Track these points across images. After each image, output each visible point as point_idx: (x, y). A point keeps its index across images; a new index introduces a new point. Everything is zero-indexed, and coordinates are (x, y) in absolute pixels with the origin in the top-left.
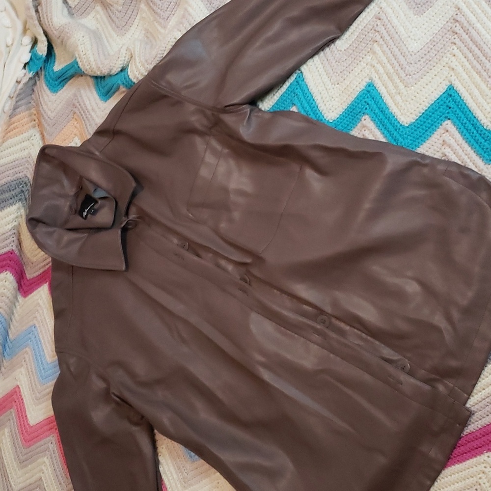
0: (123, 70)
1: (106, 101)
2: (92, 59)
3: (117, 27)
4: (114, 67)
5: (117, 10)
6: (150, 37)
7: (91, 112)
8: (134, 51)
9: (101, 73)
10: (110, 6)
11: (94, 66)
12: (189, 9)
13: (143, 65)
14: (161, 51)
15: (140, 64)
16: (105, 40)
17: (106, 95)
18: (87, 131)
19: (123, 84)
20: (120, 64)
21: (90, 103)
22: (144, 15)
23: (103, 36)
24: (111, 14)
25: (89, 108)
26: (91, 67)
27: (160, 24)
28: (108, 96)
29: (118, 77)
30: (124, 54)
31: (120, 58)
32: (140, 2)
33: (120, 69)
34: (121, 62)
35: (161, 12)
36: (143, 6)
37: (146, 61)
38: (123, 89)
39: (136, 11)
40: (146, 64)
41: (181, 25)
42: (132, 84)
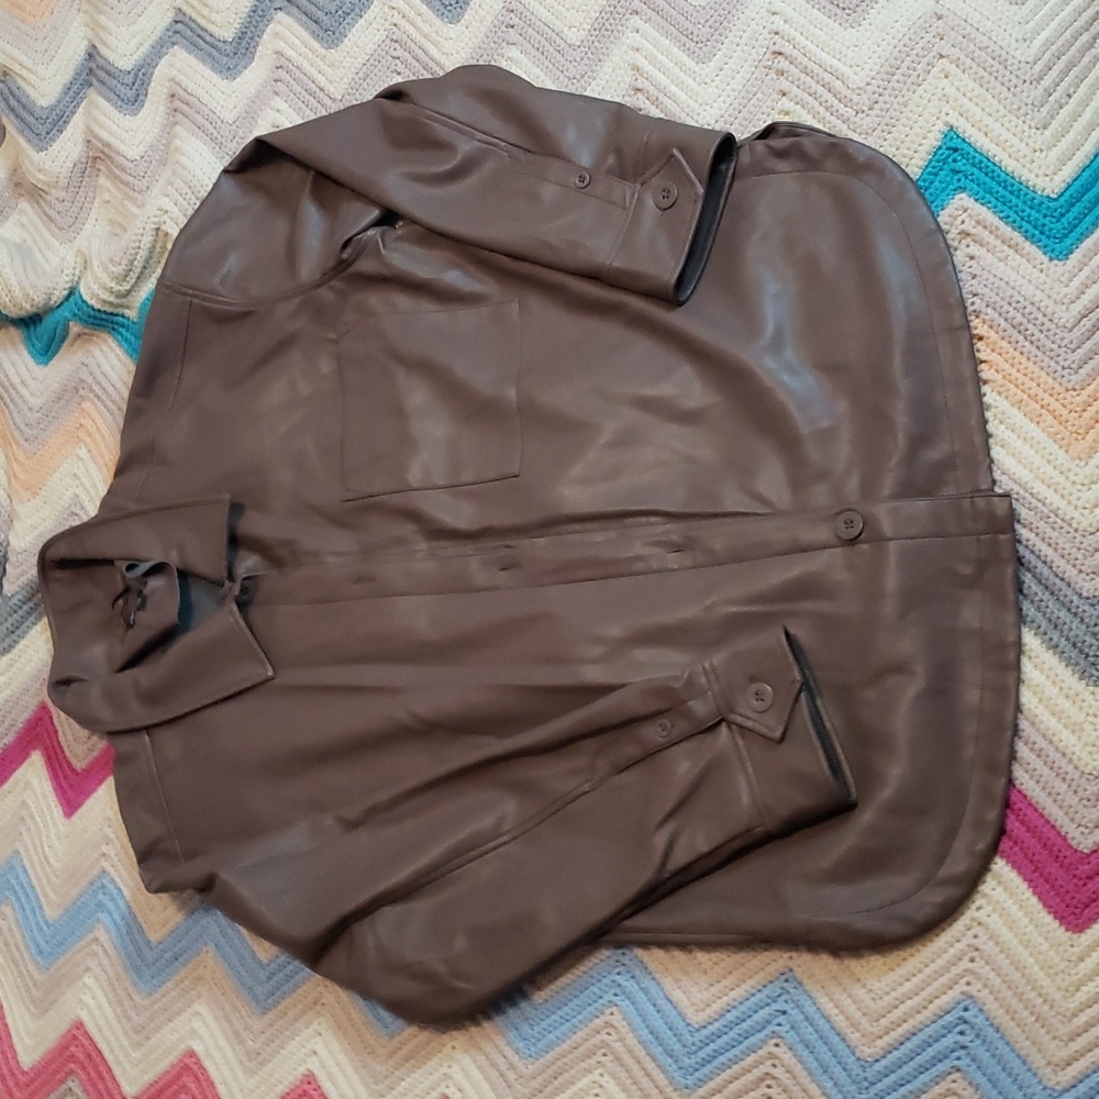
0: (72, 292)
1: (46, 364)
2: (13, 282)
3: (60, 229)
4: (54, 289)
5: (57, 199)
6: (118, 227)
7: (19, 387)
8: (90, 253)
9: (32, 306)
10: (43, 194)
11: (18, 294)
12: (183, 159)
13: (106, 269)
14: (137, 235)
15: (101, 269)
16: (39, 257)
17: (48, 351)
18: (14, 424)
19: (75, 315)
20: (67, 282)
21: (17, 373)
22: (107, 196)
23: (36, 250)
24: (47, 209)
25: (16, 380)
26: (12, 297)
27: (134, 201)
28: (50, 353)
29: (63, 307)
30: (73, 263)
31: (65, 272)
32: (97, 176)
33: (66, 293)
34: (67, 279)
35: (136, 182)
36: (103, 181)
37: (111, 260)
38: (75, 328)
39: (91, 194)
40: (110, 266)
41: (171, 184)
42: (90, 310)
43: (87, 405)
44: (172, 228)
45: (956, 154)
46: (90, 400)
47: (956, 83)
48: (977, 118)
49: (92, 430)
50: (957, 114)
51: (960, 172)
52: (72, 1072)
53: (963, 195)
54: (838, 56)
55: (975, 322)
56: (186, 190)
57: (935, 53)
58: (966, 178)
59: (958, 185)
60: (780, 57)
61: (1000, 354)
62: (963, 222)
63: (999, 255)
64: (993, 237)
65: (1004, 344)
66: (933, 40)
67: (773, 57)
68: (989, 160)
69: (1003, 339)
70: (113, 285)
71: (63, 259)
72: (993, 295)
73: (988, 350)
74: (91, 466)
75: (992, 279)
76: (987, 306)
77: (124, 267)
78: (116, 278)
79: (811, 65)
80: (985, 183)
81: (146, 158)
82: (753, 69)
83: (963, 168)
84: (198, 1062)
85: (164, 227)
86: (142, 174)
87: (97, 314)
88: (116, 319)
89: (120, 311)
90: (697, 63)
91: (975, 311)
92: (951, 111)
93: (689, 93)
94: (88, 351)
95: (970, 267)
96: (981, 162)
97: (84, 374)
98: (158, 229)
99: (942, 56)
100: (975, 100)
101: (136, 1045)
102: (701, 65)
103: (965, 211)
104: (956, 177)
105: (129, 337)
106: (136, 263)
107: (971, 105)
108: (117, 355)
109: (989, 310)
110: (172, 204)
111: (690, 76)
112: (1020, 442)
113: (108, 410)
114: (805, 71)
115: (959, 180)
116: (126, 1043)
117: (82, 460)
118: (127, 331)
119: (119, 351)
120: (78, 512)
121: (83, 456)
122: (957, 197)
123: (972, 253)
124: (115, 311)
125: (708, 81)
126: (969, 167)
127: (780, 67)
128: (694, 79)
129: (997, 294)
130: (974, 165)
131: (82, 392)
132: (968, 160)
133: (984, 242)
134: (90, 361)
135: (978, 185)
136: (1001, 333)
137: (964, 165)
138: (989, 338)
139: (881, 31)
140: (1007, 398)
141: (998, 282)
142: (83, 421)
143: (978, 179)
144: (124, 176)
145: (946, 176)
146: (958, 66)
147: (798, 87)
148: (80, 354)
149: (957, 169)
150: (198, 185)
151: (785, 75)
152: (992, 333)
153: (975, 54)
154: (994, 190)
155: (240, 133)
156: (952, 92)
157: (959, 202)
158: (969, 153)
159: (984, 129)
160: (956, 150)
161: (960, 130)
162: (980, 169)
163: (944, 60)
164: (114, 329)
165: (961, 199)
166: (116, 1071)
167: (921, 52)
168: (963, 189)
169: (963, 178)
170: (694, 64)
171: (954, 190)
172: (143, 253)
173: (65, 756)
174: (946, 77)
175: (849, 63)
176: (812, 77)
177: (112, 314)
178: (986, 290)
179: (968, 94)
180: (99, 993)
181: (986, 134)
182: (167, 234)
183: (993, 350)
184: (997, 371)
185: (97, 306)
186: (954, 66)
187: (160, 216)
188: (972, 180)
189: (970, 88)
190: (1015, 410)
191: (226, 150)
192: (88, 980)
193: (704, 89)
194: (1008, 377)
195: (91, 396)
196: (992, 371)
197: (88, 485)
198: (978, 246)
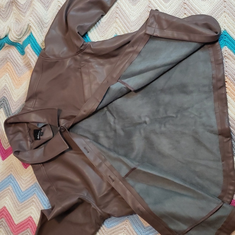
0: (6, 36)
3: (3, 18)
4: (2, 35)
5: (2, 10)
6: (18, 21)
8: (11, 27)
12: (35, 7)
13: (15, 33)
14: (23, 26)
15: (14, 32)
19: (6, 42)
22: (15, 12)
27: (22, 15)
29: (4, 39)
30: (6, 29)
31: (5, 31)
32: (13, 6)
33: (5, 36)
34: (5, 33)
35: (23, 10)
36: (14, 8)
37: (16, 31)
38: (6, 45)
39: (11, 10)
40: (16, 32)
41: (32, 14)
42: (11, 42)
43: (8, 63)
44: (32, 25)
45: (225, 37)
46: (9, 62)
47: (228, 19)
48: (232, 29)
49: (10, 70)
50: (227, 27)
51: (226, 41)
52: (3, 217)
53: (226, 47)
54: (200, 7)
55: (226, 78)
56: (36, 16)
57: (223, 11)
58: (227, 43)
59: (225, 44)
60: (185, 4)
61: (230, 86)
62: (225, 54)
63: (233, 62)
64: (232, 58)
65: (232, 84)
66: (223, 7)
67: (183, 4)
68: (233, 39)
69: (232, 83)
70: (17, 37)
71: (4, 28)
72: (231, 72)
73: (228, 85)
74: (10, 78)
75: (231, 68)
76: (229, 74)
77: (20, 33)
78: (18, 35)
79: (193, 8)
80: (232, 45)
81: (25, 4)
82: (178, 6)
83: (227, 40)
84: (32, 219)
85: (30, 25)
86: (24, 8)
87: (13, 43)
88: (17, 44)
89: (18, 42)
90: (165, 3)
91: (226, 75)
92: (226, 26)
93: (162, 10)
94: (9, 50)
95: (226, 64)
96: (231, 40)
97: (8, 56)
98: (28, 25)
99: (225, 12)
100: (232, 24)
101: (18, 213)
102: (166, 3)
103: (226, 51)
104: (225, 42)
105: (20, 48)
106: (23, 32)
107: (230, 25)
108: (16, 52)
109: (229, 75)
110: (32, 19)
111: (163, 6)
112: (232, 108)
113: (14, 65)
114: (191, 9)
115: (225, 43)
116: (16, 212)
117: (7, 76)
118: (19, 46)
119: (17, 51)
120: (6, 89)
121: (7, 75)
122: (225, 47)
123: (227, 61)
124: (17, 42)
125: (167, 7)
126: (228, 40)
127: (185, 7)
128: (164, 7)
129: (232, 72)
130: (229, 40)
131: (7, 60)
132: (228, 38)
133: (230, 59)
134: (10, 53)
135: (230, 45)
136: (231, 81)
137: (227, 39)
138: (228, 82)
139: (211, 3)
140: (231, 97)
141: (232, 69)
142: (8, 67)
143: (230, 43)
144: (19, 8)
145: (223, 41)
146: (228, 15)
147: (189, 13)
148: (7, 50)
149: (225, 40)
150: (39, 15)
151: (186, 9)
152: (229, 81)
153: (233, 13)
154: (234, 47)
155: (49, 1)
156: (226, 21)
157: (225, 49)
158: (229, 37)
159: (233, 32)
160: (226, 35)
161: (227, 31)
162: (231, 41)
163: (225, 13)
164: (16, 46)
165: (225, 48)
166: (13, 218)
167: (220, 10)
168: (226, 45)
169: (226, 43)
170: (164, 3)
171: (224, 45)
172: (24, 30)
173: (2, 146)
174: (225, 17)
175: (202, 9)
176: (193, 11)
177: (16, 43)
178: (229, 71)
179: (230, 22)
180: (10, 201)
181: (233, 33)
182: (31, 26)
183: (229, 85)
184: (229, 90)
185: (12, 41)
186: (227, 15)
187: (29, 22)
188: (229, 44)
189: (231, 21)
190: (232, 100)
191: (46, 5)
192: (7, 198)
193: (166, 9)
194: (232, 92)
195: (10, 61)
196: (228, 90)
197: (9, 83)
198: (228, 59)
